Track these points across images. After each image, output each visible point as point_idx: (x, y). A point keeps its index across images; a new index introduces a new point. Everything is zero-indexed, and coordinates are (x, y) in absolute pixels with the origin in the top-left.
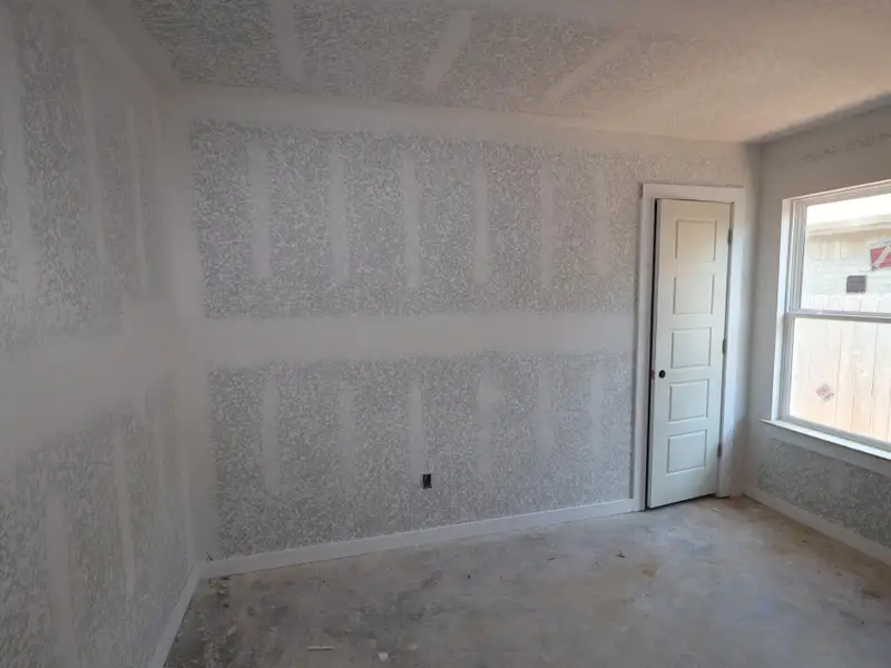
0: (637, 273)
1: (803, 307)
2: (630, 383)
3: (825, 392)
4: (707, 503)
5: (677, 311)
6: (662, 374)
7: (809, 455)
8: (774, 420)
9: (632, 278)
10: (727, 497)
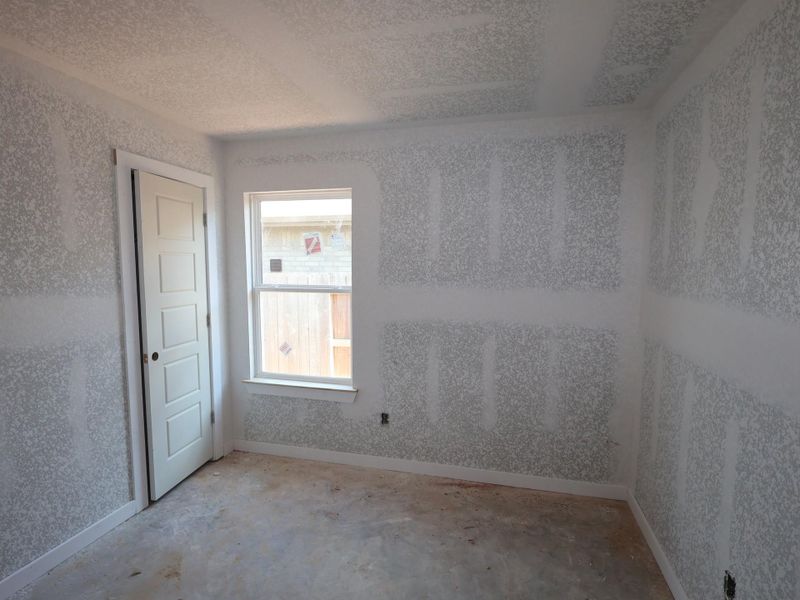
0: (117, 248)
1: (264, 283)
2: (119, 373)
3: (285, 349)
4: (207, 470)
5: (164, 290)
6: (155, 356)
7: (280, 401)
8: (252, 379)
9: (112, 255)
10: (222, 458)
